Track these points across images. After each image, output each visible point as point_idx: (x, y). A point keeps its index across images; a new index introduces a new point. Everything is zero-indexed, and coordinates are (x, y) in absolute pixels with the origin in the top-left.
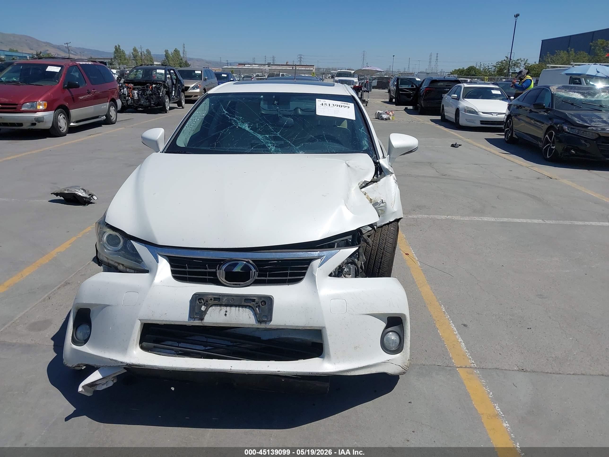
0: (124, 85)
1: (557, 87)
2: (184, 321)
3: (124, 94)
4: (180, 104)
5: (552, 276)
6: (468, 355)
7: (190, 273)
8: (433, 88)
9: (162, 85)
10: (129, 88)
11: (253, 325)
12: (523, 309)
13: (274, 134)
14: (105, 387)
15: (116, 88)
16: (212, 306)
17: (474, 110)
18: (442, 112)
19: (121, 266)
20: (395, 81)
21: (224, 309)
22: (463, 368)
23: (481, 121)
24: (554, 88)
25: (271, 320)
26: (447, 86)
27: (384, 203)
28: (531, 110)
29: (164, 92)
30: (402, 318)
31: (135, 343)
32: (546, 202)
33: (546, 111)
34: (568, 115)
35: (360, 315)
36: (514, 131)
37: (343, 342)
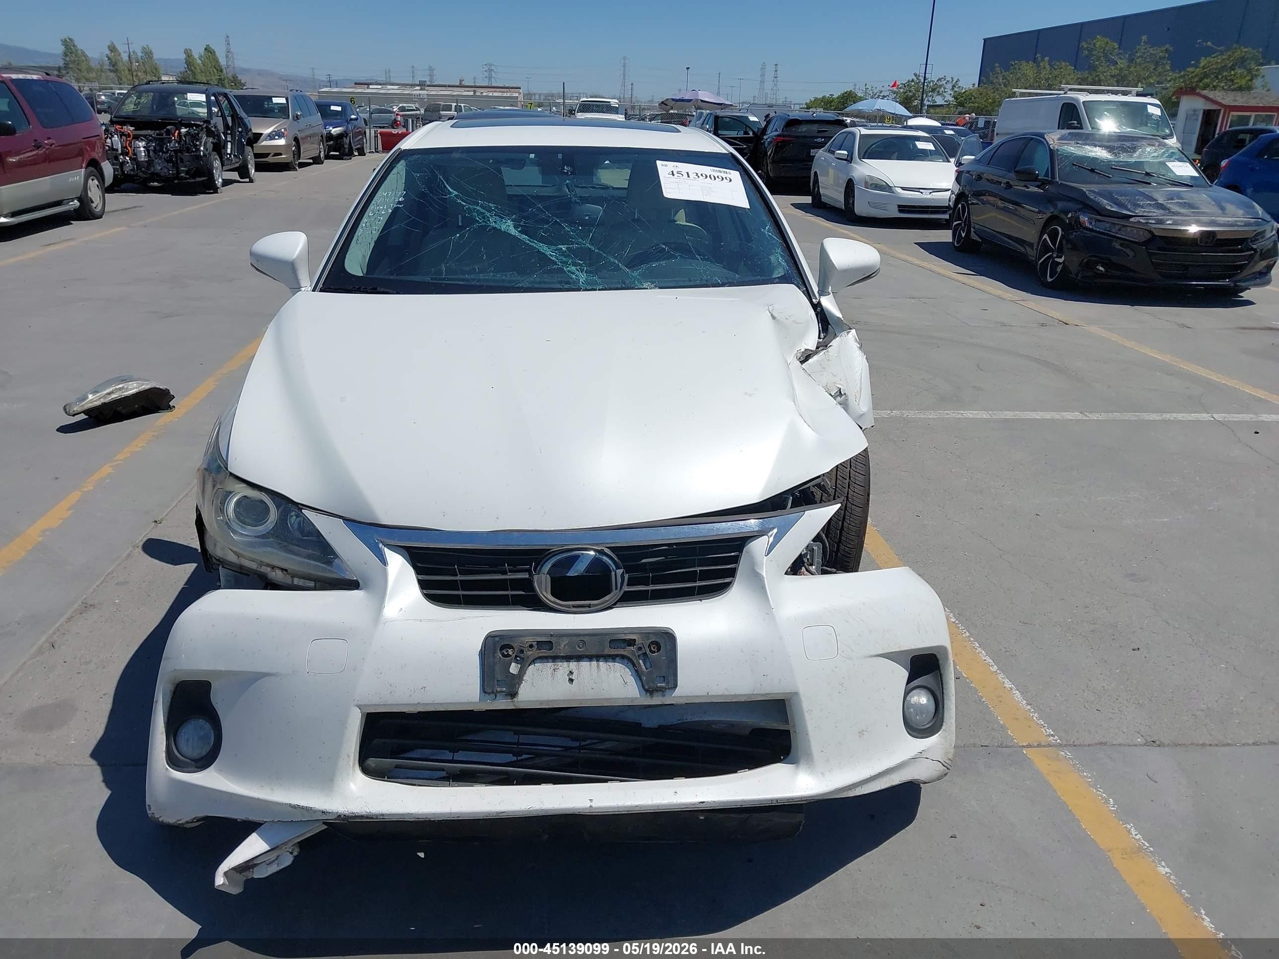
0: (112, 129)
1: (1059, 136)
2: (470, 701)
3: (112, 149)
4: (243, 172)
5: (1140, 532)
6: (1036, 717)
7: (466, 585)
8: (789, 136)
9: (202, 129)
10: (125, 135)
11: (633, 699)
12: (1108, 608)
13: (576, 244)
14: (274, 869)
15: (99, 136)
16: (533, 662)
17: (884, 183)
18: (814, 189)
19: (279, 572)
20: (706, 122)
21: (564, 667)
22: (1034, 747)
23: (899, 206)
24: (1053, 137)
25: (675, 686)
26: (819, 132)
27: (844, 397)
28: (1008, 183)
29: (208, 145)
30: (939, 657)
31: (351, 763)
32: (1073, 373)
33: (1041, 185)
34: (1087, 192)
35: (865, 657)
36: (972, 226)
37: (836, 722)
